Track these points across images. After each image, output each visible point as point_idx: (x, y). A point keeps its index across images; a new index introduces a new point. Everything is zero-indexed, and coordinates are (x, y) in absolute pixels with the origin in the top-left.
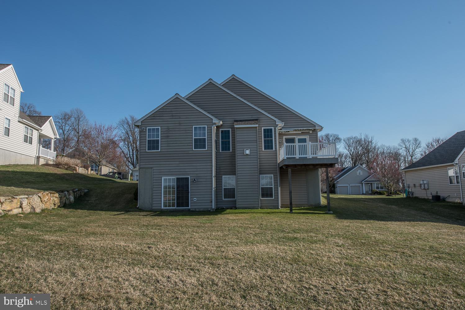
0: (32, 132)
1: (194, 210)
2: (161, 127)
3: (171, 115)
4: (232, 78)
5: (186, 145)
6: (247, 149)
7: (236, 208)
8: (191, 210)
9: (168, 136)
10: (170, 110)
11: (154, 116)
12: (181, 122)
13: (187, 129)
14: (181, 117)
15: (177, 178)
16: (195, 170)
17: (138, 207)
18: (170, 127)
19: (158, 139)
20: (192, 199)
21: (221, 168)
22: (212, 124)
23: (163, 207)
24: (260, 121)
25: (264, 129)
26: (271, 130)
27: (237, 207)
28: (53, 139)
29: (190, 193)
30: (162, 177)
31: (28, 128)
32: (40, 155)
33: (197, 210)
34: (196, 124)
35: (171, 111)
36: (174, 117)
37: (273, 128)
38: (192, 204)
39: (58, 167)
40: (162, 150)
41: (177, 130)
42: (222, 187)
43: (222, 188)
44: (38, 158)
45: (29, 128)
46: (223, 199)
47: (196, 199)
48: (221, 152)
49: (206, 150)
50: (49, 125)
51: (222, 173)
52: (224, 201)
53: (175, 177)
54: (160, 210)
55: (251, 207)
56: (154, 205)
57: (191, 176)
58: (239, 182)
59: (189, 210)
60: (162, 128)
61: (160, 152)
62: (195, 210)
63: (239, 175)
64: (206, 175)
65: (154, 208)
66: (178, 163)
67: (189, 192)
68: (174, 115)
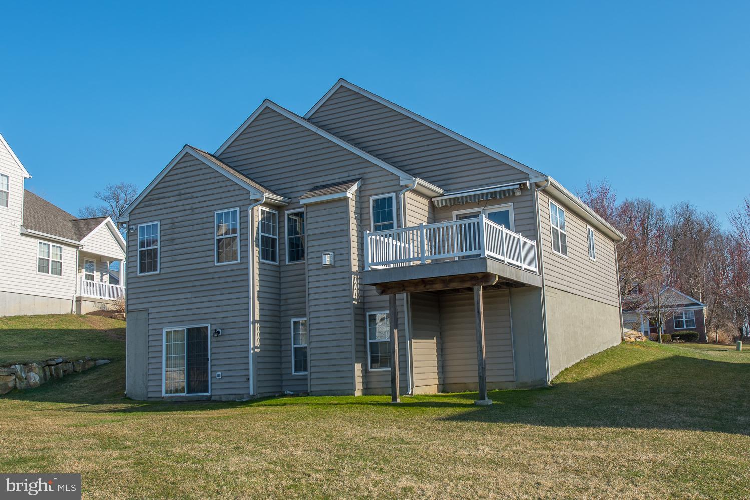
0: (61, 252)
1: (217, 398)
2: (161, 221)
3: (177, 193)
4: (339, 86)
5: (203, 255)
6: (327, 251)
7: (307, 394)
8: (213, 398)
9: (172, 240)
10: (175, 183)
11: (150, 201)
12: (195, 206)
13: (205, 220)
14: (195, 195)
15: (189, 330)
16: (219, 309)
17: (125, 393)
18: (177, 220)
19: (156, 247)
20: (214, 376)
21: (290, 302)
22: (248, 202)
23: (164, 394)
24: (367, 183)
25: (376, 201)
26: (390, 199)
27: (309, 391)
28: (121, 260)
29: (209, 362)
30: (162, 329)
31: (48, 245)
32: (82, 295)
33: (224, 399)
34: (221, 206)
35: (178, 185)
36: (183, 197)
37: (393, 195)
38: (214, 387)
39: (111, 318)
40: (163, 271)
41: (187, 223)
42: (291, 345)
43: (291, 348)
44: (79, 300)
45: (51, 244)
46: (293, 374)
47: (220, 373)
48: (288, 266)
49: (238, 264)
50: (106, 230)
51: (291, 313)
52: (296, 378)
53: (184, 328)
54: (160, 400)
55: (337, 390)
56: (150, 389)
57: (213, 323)
58: (313, 333)
59: (209, 399)
60: (164, 222)
61: (160, 274)
62: (221, 398)
63: (312, 315)
64: (237, 320)
65: (150, 396)
66: (189, 296)
67: (208, 359)
68: (183, 192)
